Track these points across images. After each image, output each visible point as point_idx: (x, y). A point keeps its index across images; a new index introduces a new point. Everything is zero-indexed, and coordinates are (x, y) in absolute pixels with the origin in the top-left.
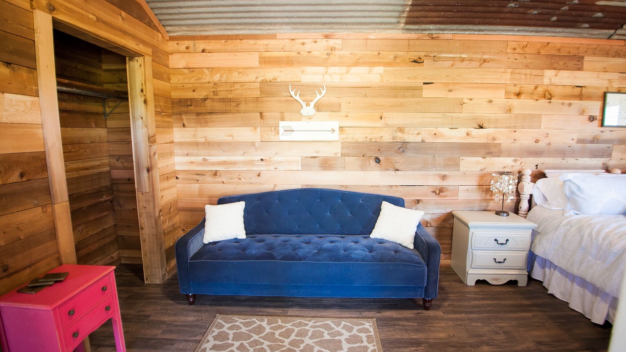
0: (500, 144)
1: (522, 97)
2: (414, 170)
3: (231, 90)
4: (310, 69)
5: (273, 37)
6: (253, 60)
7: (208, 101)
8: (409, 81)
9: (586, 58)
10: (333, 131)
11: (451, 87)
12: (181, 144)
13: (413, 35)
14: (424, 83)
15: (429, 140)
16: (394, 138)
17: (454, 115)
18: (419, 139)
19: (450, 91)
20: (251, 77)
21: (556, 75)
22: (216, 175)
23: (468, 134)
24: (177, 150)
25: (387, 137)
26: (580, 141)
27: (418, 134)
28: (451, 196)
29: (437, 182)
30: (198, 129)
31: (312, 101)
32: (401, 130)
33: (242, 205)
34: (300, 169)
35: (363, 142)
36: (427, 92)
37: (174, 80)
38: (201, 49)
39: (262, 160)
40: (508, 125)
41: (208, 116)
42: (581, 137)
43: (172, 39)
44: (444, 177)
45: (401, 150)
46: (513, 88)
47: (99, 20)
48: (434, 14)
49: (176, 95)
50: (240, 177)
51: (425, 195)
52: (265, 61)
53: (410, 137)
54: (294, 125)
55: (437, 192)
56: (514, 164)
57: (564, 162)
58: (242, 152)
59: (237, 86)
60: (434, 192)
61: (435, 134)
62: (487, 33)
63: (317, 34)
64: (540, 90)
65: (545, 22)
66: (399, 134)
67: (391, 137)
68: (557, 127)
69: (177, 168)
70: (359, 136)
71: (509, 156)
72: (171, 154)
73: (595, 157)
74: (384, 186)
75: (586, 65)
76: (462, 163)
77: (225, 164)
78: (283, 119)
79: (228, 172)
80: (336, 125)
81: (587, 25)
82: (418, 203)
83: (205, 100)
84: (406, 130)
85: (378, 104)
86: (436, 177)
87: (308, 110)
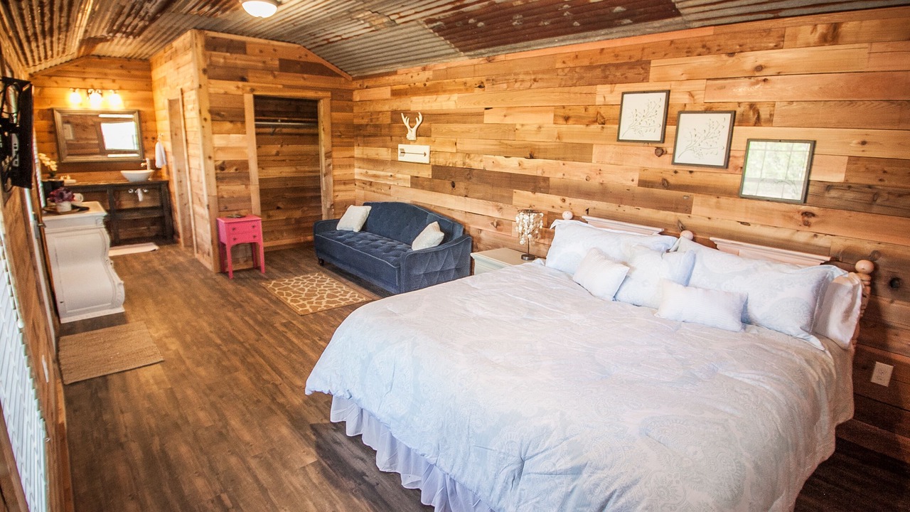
0: (549, 178)
1: (571, 121)
2: (478, 198)
3: (378, 118)
4: (415, 99)
5: (395, 73)
6: (385, 92)
7: (368, 126)
8: (475, 106)
9: (654, 63)
10: (425, 154)
11: (505, 112)
12: (357, 159)
14: (486, 109)
15: (488, 168)
16: (464, 164)
17: (509, 142)
18: (481, 166)
19: (505, 116)
20: (386, 108)
21: (612, 92)
22: (371, 185)
23: (520, 165)
24: (356, 164)
25: (458, 162)
26: (642, 183)
27: (481, 161)
28: (506, 231)
29: (496, 215)
30: (364, 148)
31: (414, 127)
32: (468, 155)
33: (369, 208)
34: (410, 186)
35: (444, 167)
36: (487, 119)
37: (356, 109)
38: (366, 86)
39: (391, 176)
40: (557, 156)
41: (368, 138)
42: (644, 178)
43: (354, 79)
44: (500, 210)
45: (469, 176)
46: (562, 110)
47: (284, 86)
49: (356, 121)
50: (381, 189)
51: (486, 226)
52: (396, 93)
53: (476, 164)
54: (405, 147)
55: (495, 224)
56: (563, 204)
57: (621, 210)
58: (382, 168)
59: (381, 115)
60: (493, 224)
61: (493, 162)
63: (418, 68)
64: (592, 111)
66: (467, 161)
67: (462, 162)
68: (612, 162)
69: (356, 177)
70: (441, 161)
71: (558, 193)
72: (351, 166)
73: (665, 209)
74: (458, 211)
75: (653, 73)
76: (515, 197)
77: (375, 177)
78: (401, 143)
79: (376, 183)
80: (426, 149)
82: (480, 233)
83: (367, 125)
84: (472, 156)
85: (454, 130)
86: (494, 208)
87: (411, 134)
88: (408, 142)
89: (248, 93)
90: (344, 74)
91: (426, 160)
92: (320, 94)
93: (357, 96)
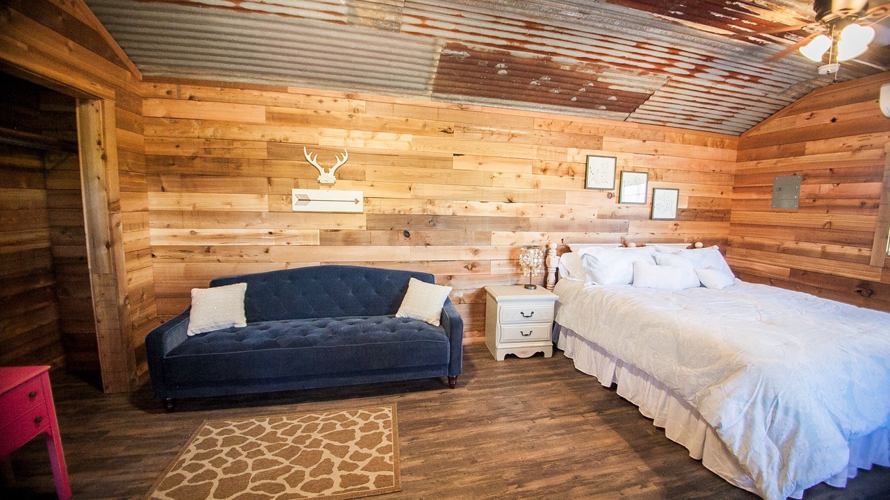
0: (528, 218)
1: (548, 172)
2: (446, 244)
3: (229, 149)
4: (328, 131)
6: (259, 115)
7: (197, 161)
8: (439, 151)
9: (605, 138)
10: (357, 202)
11: (480, 161)
12: (159, 213)
13: (442, 104)
14: (454, 155)
15: (460, 213)
16: (424, 211)
17: (484, 188)
18: (449, 212)
19: (480, 164)
20: (256, 135)
21: (578, 154)
22: (209, 252)
23: (498, 208)
24: (153, 220)
25: (416, 209)
26: (601, 217)
27: (449, 207)
28: (484, 271)
29: (470, 257)
30: (183, 194)
31: (331, 167)
32: (431, 202)
33: (244, 286)
34: (319, 244)
35: (391, 215)
36: (458, 164)
37: (150, 131)
38: (188, 96)
39: (271, 233)
40: (535, 200)
41: (198, 179)
42: (601, 213)
43: (147, 79)
44: (476, 252)
45: (432, 223)
46: (540, 164)
48: (461, 84)
49: (151, 150)
50: (242, 254)
51: (457, 271)
52: (274, 118)
53: (441, 210)
54: (311, 193)
55: (470, 267)
56: (542, 238)
57: (587, 236)
58: (244, 224)
59: (236, 144)
60: (466, 267)
61: (466, 207)
62: (515, 108)
64: (564, 167)
65: (566, 102)
66: (429, 207)
67: (421, 209)
68: (580, 203)
69: (153, 243)
70: (386, 207)
71: (538, 230)
72: (144, 225)
73: (614, 231)
74: (415, 262)
75: (605, 145)
76: (493, 237)
77: (221, 238)
78: (297, 186)
79: (226, 248)
80: (359, 195)
81: (605, 108)
82: (451, 279)
83: (193, 158)
84: (436, 202)
85: (406, 173)
86: (468, 252)
87: (327, 177)
88: (319, 186)
90: (132, 65)
91: (360, 207)
92: (99, 88)
93: (154, 108)
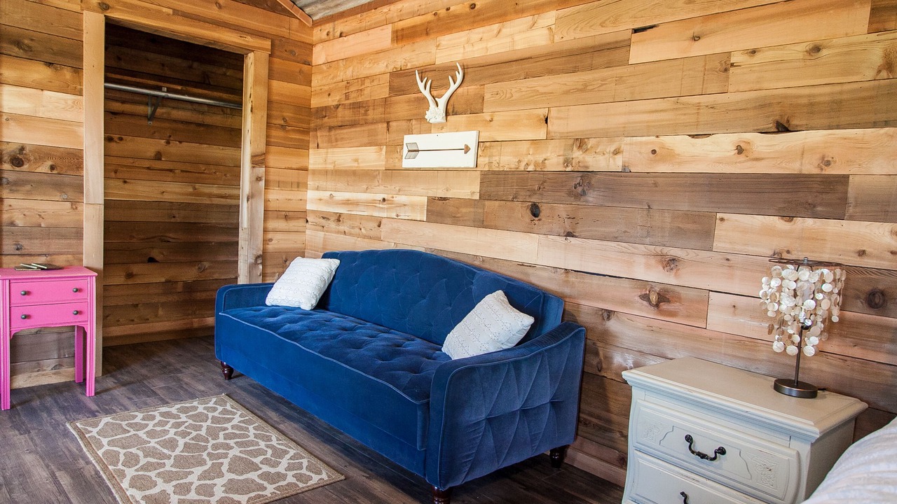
2: (604, 238)
3: (361, 90)
4: (445, 40)
7: (340, 109)
8: (604, 31)
10: (467, 149)
11: (697, 29)
12: (314, 172)
14: (636, 31)
15: (640, 165)
16: (567, 162)
17: (704, 100)
18: (616, 164)
19: (696, 38)
20: (381, 66)
22: (340, 221)
23: (740, 150)
24: (310, 181)
25: (553, 160)
27: (616, 152)
28: (688, 316)
29: (658, 276)
30: (330, 150)
31: (440, 97)
32: (581, 143)
33: (335, 262)
34: (425, 220)
35: (512, 173)
36: (641, 52)
37: (317, 80)
38: (338, 34)
39: (384, 200)
41: (338, 131)
43: (316, 24)
44: (671, 263)
45: (580, 189)
49: (315, 102)
50: (361, 226)
51: (624, 303)
52: (397, 37)
53: (600, 161)
54: (420, 140)
55: (654, 298)
58: (365, 187)
59: (367, 83)
60: (645, 297)
61: (654, 152)
66: (577, 154)
67: (561, 159)
69: (309, 207)
70: (506, 160)
74: (545, 268)
76: (720, 230)
77: (348, 204)
78: (410, 132)
79: (351, 217)
80: (470, 138)
82: (609, 318)
83: (337, 107)
84: (591, 143)
85: (542, 90)
86: (653, 261)
87: (435, 114)
88: (427, 128)
89: (93, 10)
90: (298, 14)
91: (468, 161)
92: (250, 41)
93: (320, 56)
